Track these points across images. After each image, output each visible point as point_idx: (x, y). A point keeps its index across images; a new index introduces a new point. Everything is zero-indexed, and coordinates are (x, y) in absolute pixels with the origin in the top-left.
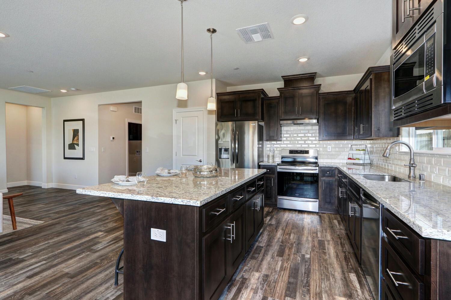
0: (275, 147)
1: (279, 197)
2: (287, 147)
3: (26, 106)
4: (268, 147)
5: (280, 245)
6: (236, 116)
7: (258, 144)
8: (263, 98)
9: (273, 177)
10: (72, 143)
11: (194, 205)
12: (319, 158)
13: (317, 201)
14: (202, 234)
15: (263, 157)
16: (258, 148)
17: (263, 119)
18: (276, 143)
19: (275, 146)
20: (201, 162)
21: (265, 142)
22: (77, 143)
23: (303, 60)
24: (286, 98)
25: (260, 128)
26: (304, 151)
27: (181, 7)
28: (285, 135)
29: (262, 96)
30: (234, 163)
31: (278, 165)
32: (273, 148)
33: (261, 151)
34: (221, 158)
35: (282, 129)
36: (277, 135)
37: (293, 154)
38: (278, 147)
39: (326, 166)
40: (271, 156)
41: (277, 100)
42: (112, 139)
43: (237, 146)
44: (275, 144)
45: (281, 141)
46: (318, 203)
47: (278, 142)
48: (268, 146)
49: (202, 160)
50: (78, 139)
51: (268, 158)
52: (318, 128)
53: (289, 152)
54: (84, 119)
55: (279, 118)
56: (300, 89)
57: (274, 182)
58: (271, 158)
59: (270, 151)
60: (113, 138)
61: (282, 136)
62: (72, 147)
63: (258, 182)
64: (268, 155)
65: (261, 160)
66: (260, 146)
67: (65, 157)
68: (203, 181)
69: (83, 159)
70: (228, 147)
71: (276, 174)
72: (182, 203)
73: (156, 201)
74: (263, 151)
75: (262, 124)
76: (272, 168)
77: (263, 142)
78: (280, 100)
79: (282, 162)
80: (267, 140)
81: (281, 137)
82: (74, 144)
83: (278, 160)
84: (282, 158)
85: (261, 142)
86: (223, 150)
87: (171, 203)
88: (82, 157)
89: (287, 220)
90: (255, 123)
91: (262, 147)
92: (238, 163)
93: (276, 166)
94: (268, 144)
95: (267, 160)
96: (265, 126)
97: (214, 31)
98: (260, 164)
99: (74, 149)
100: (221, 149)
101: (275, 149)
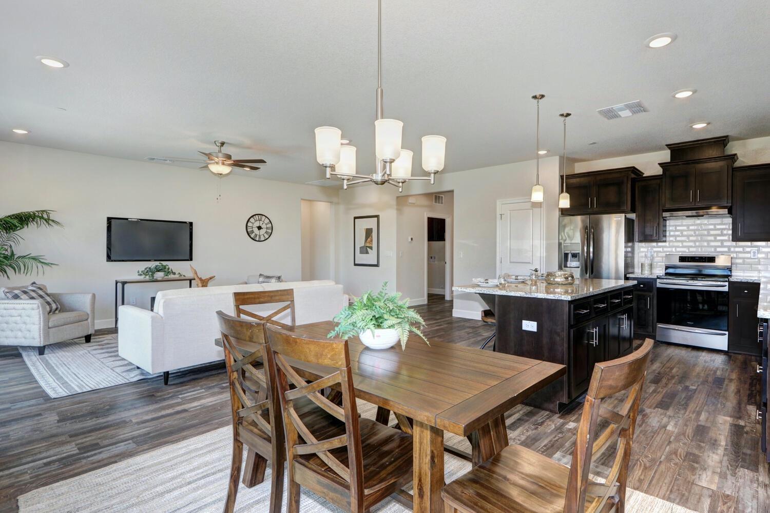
0: (654, 252)
1: (659, 326)
2: (676, 252)
3: (310, 201)
4: (643, 252)
5: (656, 376)
6: (591, 207)
7: (626, 247)
8: (634, 178)
9: (650, 296)
10: (363, 245)
11: (565, 299)
12: (734, 268)
13: (725, 334)
14: (570, 327)
15: (633, 267)
16: (626, 252)
17: (633, 210)
18: (657, 245)
19: (655, 249)
20: (537, 271)
21: (637, 245)
22: (370, 245)
23: (699, 126)
24: (673, 178)
25: (629, 224)
26: (705, 257)
27: (537, 107)
28: (672, 233)
29: (633, 176)
30: (587, 274)
31: (658, 278)
32: (651, 252)
33: (630, 257)
34: (567, 267)
35: (668, 224)
36: (658, 233)
37: (686, 262)
38: (660, 252)
39: (743, 281)
40: (646, 265)
41: (658, 181)
42: (410, 240)
43: (591, 250)
44: (654, 247)
45: (665, 241)
46: (727, 336)
47: (660, 244)
48: (643, 250)
49: (539, 270)
50: (372, 241)
51: (642, 268)
52: (731, 222)
53: (679, 260)
54: (379, 215)
55: (661, 208)
56: (698, 163)
57: (651, 304)
58: (647, 268)
59: (646, 256)
60: (412, 239)
61: (668, 234)
62: (364, 250)
63: (624, 296)
64: (642, 264)
65: (630, 270)
66: (629, 249)
67: (356, 263)
68: (557, 288)
69: (377, 265)
70: (578, 252)
71: (655, 292)
72: (553, 298)
73: (530, 296)
74: (633, 257)
75: (633, 216)
76: (648, 282)
77: (634, 244)
78: (664, 180)
79: (667, 274)
80: (640, 241)
81: (665, 236)
82: (367, 247)
83: (659, 271)
84: (666, 269)
85: (630, 244)
86: (570, 256)
87: (544, 298)
88: (376, 263)
89: (671, 355)
90: (621, 217)
91: (633, 252)
92: (594, 273)
93: (655, 280)
94: (643, 247)
95: (640, 271)
96: (637, 220)
97: (568, 115)
98: (628, 276)
99: (367, 253)
100: (566, 255)
101: (655, 255)
